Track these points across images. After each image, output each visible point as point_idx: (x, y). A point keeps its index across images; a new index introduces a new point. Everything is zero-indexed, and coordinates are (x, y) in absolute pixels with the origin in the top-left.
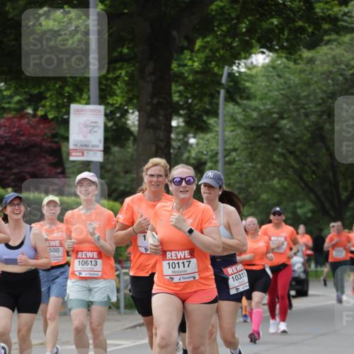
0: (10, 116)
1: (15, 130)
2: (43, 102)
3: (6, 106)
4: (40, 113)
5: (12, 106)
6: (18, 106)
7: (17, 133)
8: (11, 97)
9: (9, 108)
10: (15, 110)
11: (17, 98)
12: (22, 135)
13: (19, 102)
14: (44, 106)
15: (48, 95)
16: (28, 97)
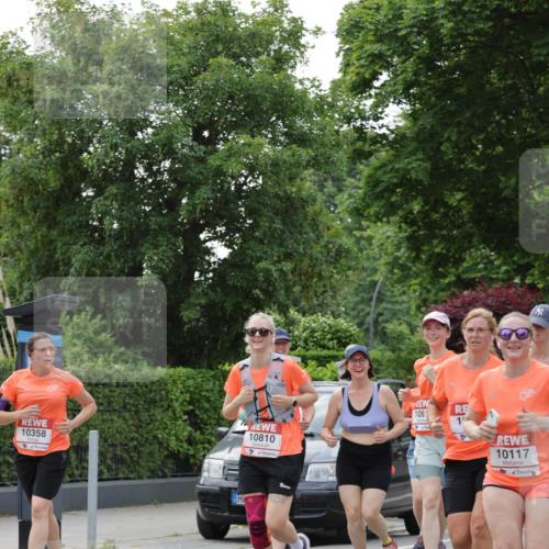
0: (498, 285)
1: (503, 299)
2: (531, 271)
3: (494, 276)
4: (528, 281)
5: (500, 276)
6: (505, 277)
7: (504, 302)
8: (499, 267)
9: (497, 279)
10: (503, 280)
11: (504, 268)
12: (510, 304)
13: (507, 272)
14: (532, 275)
15: (536, 264)
16: (515, 267)
